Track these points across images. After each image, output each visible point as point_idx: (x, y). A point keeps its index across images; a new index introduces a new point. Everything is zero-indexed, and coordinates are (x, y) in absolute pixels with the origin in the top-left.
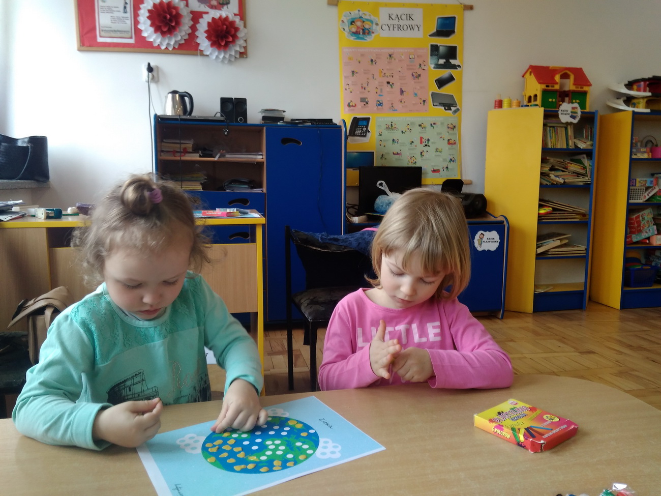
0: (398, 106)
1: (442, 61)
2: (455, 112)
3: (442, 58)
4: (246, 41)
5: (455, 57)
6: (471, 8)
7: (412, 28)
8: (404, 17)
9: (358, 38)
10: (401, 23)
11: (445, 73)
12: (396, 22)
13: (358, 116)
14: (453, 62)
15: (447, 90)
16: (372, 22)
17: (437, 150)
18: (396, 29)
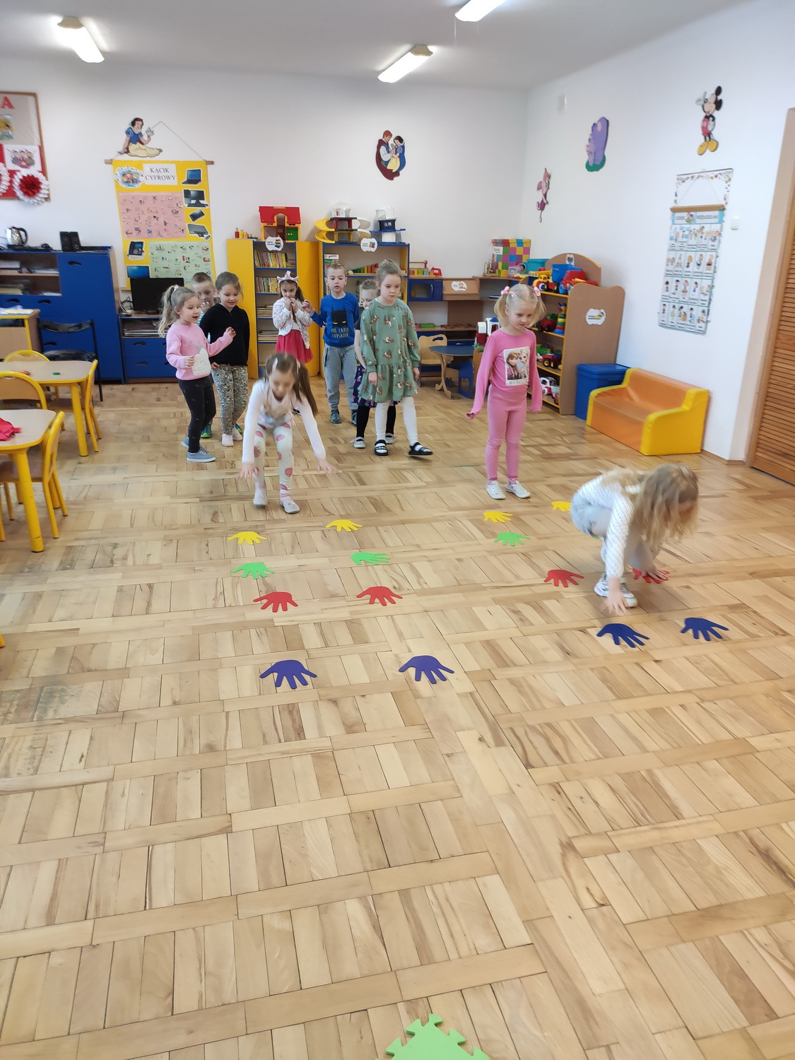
0: (164, 234)
1: (193, 202)
2: (207, 238)
3: (193, 199)
4: (48, 190)
5: (203, 199)
6: (212, 163)
7: (169, 178)
8: (162, 170)
9: (129, 186)
10: (160, 174)
11: (197, 210)
12: (156, 174)
13: (135, 241)
14: (201, 202)
15: (198, 222)
16: (137, 173)
17: (196, 266)
18: (157, 179)
